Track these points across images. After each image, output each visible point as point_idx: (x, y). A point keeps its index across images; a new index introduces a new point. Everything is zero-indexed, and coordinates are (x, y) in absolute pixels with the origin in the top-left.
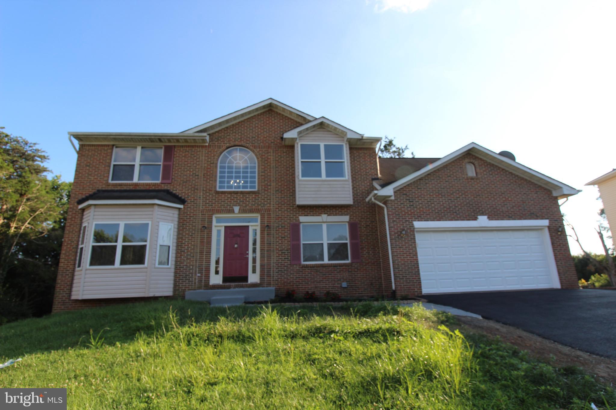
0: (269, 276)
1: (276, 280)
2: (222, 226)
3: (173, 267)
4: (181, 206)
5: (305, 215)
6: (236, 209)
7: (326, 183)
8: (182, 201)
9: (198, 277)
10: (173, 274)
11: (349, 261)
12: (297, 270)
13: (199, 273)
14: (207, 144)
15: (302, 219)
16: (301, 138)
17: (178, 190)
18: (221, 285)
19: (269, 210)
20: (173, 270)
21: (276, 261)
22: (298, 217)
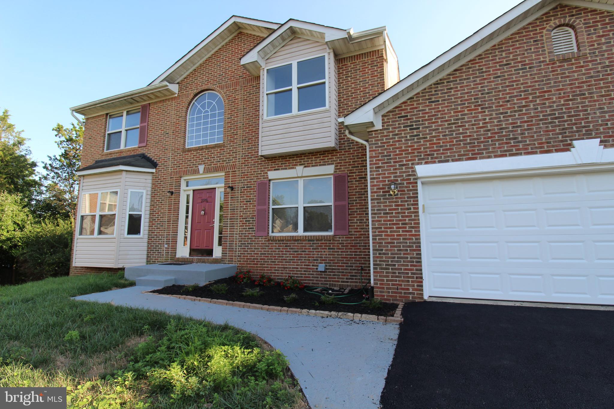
0: (231, 250)
1: (238, 256)
2: (190, 190)
3: (146, 236)
4: (154, 170)
5: (275, 170)
6: (201, 168)
7: (298, 119)
8: (154, 165)
9: (166, 248)
10: (146, 244)
11: (331, 233)
12: (262, 244)
13: (166, 244)
14: (176, 95)
15: (272, 175)
16: (268, 61)
17: (151, 153)
18: (187, 258)
19: (234, 166)
20: (146, 240)
21: (240, 231)
22: (267, 173)
